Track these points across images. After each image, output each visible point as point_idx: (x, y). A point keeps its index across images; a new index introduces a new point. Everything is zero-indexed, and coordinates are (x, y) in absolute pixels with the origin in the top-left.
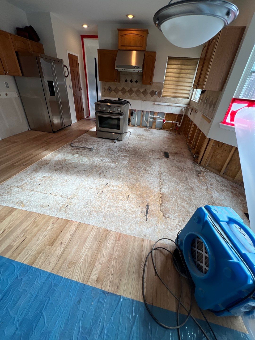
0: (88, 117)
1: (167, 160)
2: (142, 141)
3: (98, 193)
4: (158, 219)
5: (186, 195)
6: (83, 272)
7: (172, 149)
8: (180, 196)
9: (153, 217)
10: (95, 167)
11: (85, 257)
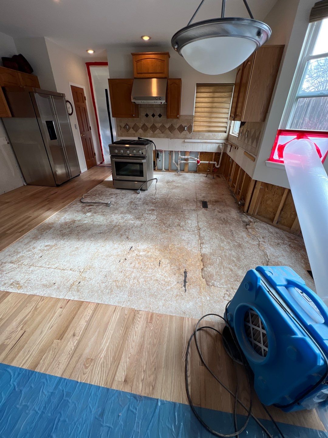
0: (101, 163)
1: (205, 211)
2: (172, 189)
3: (120, 261)
4: (200, 289)
5: (234, 253)
6: (106, 372)
7: (211, 196)
8: (226, 256)
9: (193, 287)
10: (114, 227)
11: (107, 350)
